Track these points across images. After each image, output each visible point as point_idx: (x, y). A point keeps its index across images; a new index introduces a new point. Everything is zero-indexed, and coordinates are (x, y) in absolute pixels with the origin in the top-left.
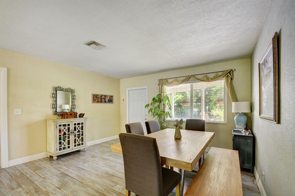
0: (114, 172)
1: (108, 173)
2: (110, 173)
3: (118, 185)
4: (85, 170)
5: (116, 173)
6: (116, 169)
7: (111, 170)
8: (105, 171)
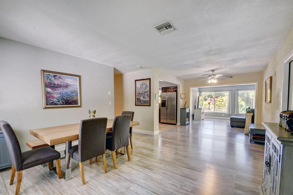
0: (145, 171)
1: (150, 170)
2: (148, 170)
3: (138, 160)
4: (180, 175)
5: (141, 170)
6: (143, 175)
7: (149, 174)
8: (155, 173)
